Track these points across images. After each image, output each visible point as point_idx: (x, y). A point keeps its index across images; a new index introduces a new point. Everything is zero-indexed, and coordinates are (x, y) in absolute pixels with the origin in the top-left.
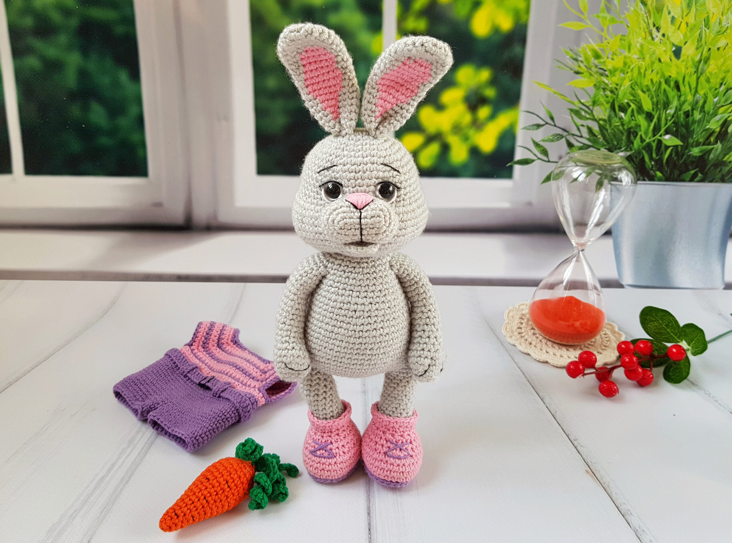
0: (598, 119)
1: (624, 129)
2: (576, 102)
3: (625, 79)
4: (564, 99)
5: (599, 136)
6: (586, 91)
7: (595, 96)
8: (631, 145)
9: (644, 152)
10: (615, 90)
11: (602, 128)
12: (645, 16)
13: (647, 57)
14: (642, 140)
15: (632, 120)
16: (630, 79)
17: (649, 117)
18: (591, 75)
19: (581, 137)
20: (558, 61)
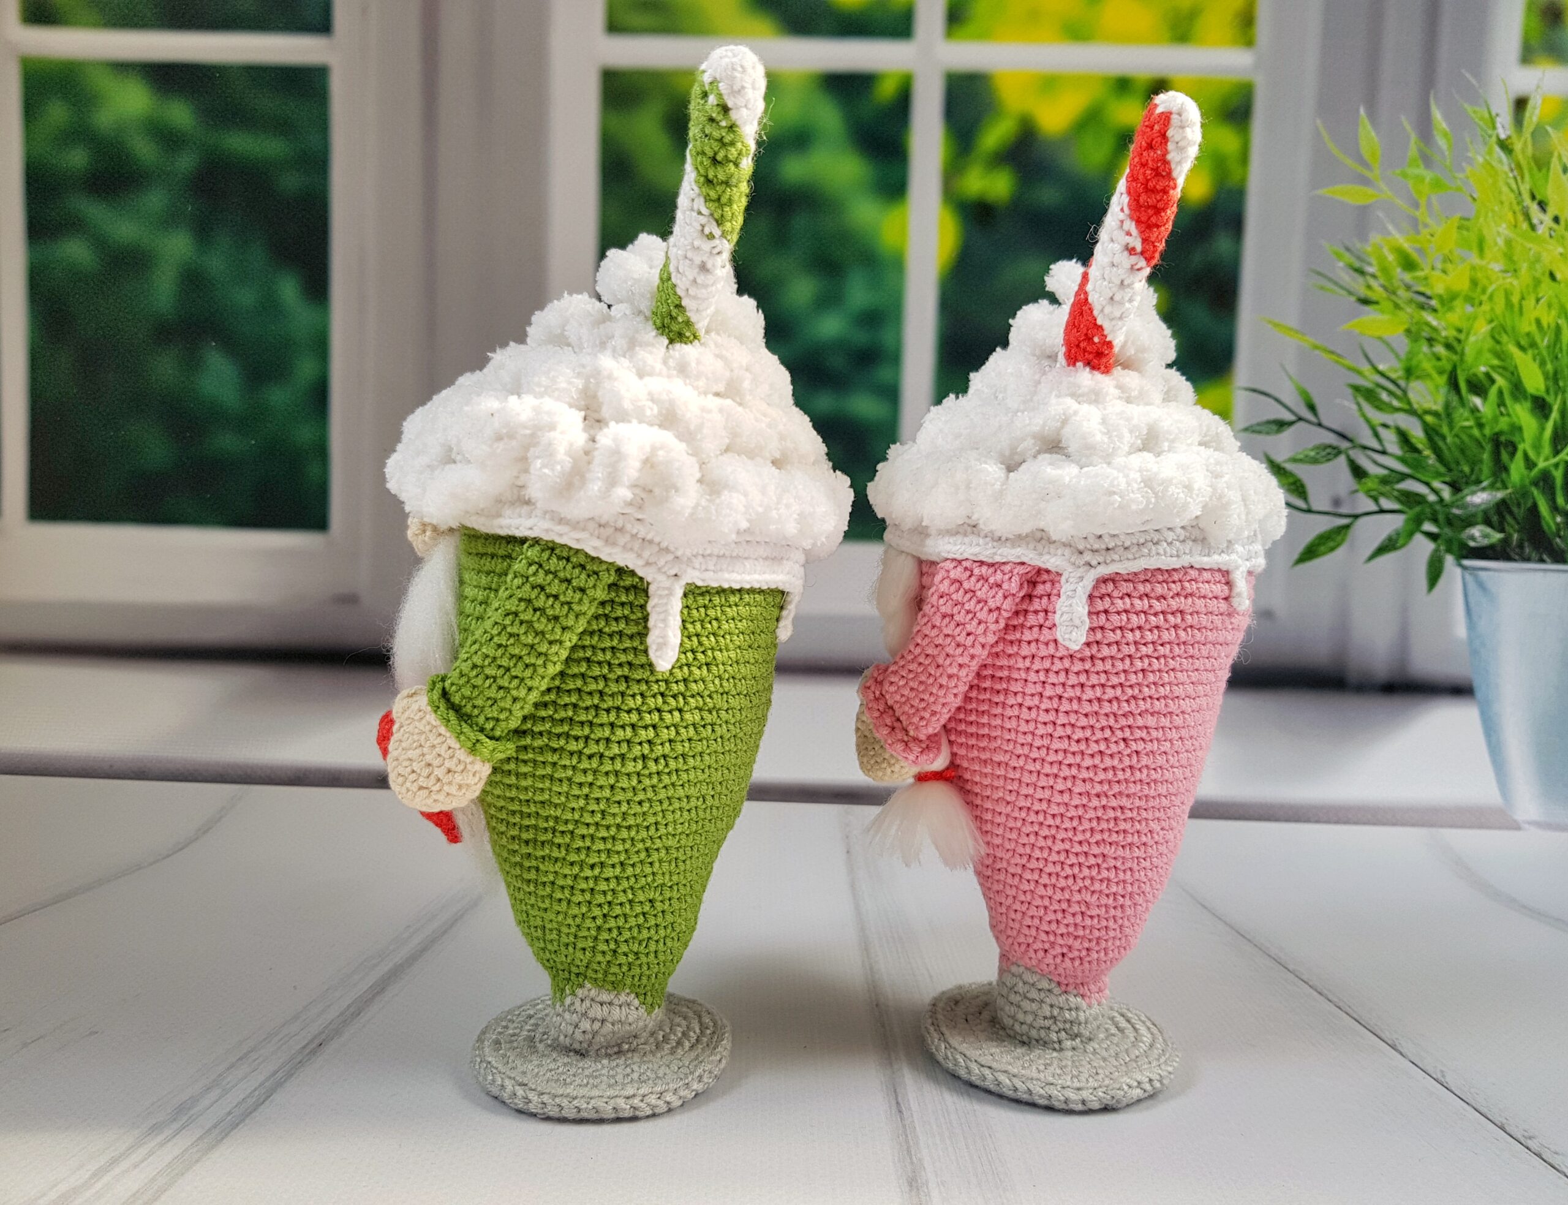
0: (1420, 412)
1: (1485, 436)
2: (1366, 369)
3: (1475, 318)
4: (1337, 362)
5: (1427, 452)
6: (1388, 344)
7: (1411, 355)
8: (1504, 475)
9: (1535, 492)
10: (1455, 344)
11: (1430, 432)
12: (1511, 175)
13: (1524, 267)
14: (1530, 464)
15: (1502, 414)
16: (1488, 317)
17: (1541, 407)
18: (1397, 306)
19: (1384, 452)
20: (1319, 274)
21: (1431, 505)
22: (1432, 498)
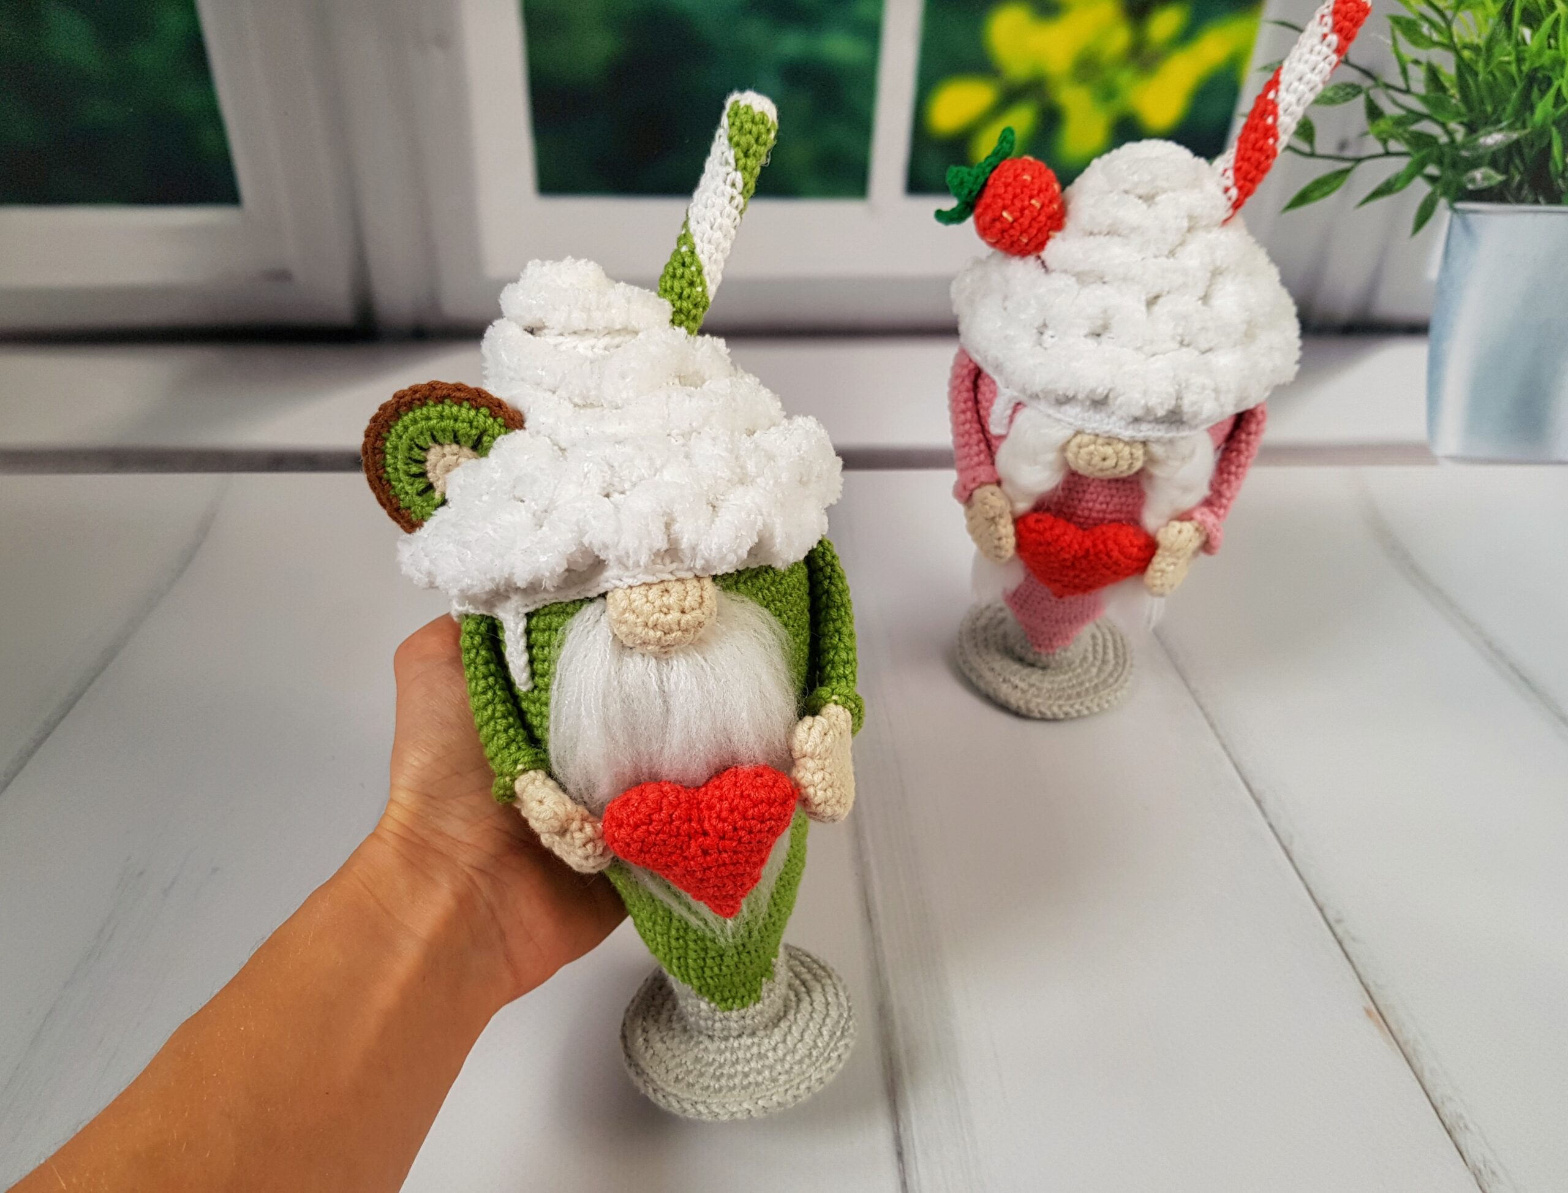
5: (1453, 91)
11: (1463, 68)
19: (1407, 91)
21: (1440, 147)
22: (1444, 139)
